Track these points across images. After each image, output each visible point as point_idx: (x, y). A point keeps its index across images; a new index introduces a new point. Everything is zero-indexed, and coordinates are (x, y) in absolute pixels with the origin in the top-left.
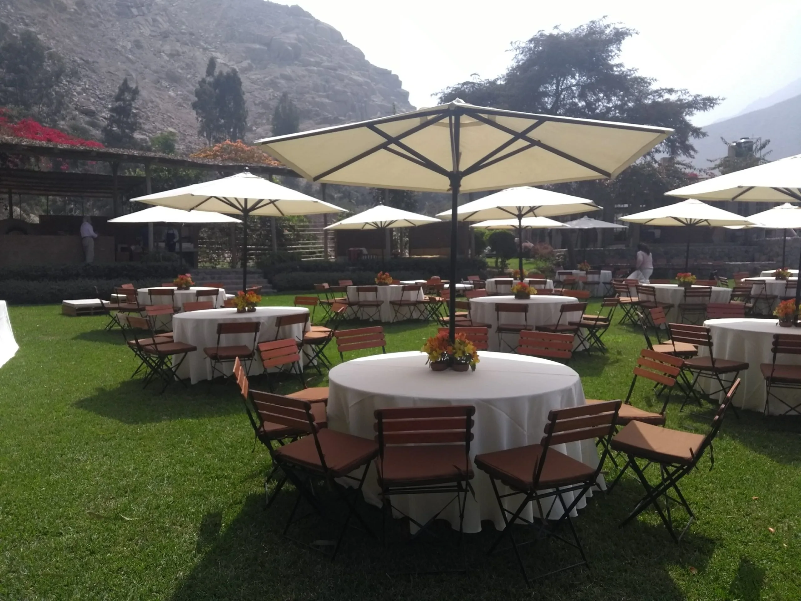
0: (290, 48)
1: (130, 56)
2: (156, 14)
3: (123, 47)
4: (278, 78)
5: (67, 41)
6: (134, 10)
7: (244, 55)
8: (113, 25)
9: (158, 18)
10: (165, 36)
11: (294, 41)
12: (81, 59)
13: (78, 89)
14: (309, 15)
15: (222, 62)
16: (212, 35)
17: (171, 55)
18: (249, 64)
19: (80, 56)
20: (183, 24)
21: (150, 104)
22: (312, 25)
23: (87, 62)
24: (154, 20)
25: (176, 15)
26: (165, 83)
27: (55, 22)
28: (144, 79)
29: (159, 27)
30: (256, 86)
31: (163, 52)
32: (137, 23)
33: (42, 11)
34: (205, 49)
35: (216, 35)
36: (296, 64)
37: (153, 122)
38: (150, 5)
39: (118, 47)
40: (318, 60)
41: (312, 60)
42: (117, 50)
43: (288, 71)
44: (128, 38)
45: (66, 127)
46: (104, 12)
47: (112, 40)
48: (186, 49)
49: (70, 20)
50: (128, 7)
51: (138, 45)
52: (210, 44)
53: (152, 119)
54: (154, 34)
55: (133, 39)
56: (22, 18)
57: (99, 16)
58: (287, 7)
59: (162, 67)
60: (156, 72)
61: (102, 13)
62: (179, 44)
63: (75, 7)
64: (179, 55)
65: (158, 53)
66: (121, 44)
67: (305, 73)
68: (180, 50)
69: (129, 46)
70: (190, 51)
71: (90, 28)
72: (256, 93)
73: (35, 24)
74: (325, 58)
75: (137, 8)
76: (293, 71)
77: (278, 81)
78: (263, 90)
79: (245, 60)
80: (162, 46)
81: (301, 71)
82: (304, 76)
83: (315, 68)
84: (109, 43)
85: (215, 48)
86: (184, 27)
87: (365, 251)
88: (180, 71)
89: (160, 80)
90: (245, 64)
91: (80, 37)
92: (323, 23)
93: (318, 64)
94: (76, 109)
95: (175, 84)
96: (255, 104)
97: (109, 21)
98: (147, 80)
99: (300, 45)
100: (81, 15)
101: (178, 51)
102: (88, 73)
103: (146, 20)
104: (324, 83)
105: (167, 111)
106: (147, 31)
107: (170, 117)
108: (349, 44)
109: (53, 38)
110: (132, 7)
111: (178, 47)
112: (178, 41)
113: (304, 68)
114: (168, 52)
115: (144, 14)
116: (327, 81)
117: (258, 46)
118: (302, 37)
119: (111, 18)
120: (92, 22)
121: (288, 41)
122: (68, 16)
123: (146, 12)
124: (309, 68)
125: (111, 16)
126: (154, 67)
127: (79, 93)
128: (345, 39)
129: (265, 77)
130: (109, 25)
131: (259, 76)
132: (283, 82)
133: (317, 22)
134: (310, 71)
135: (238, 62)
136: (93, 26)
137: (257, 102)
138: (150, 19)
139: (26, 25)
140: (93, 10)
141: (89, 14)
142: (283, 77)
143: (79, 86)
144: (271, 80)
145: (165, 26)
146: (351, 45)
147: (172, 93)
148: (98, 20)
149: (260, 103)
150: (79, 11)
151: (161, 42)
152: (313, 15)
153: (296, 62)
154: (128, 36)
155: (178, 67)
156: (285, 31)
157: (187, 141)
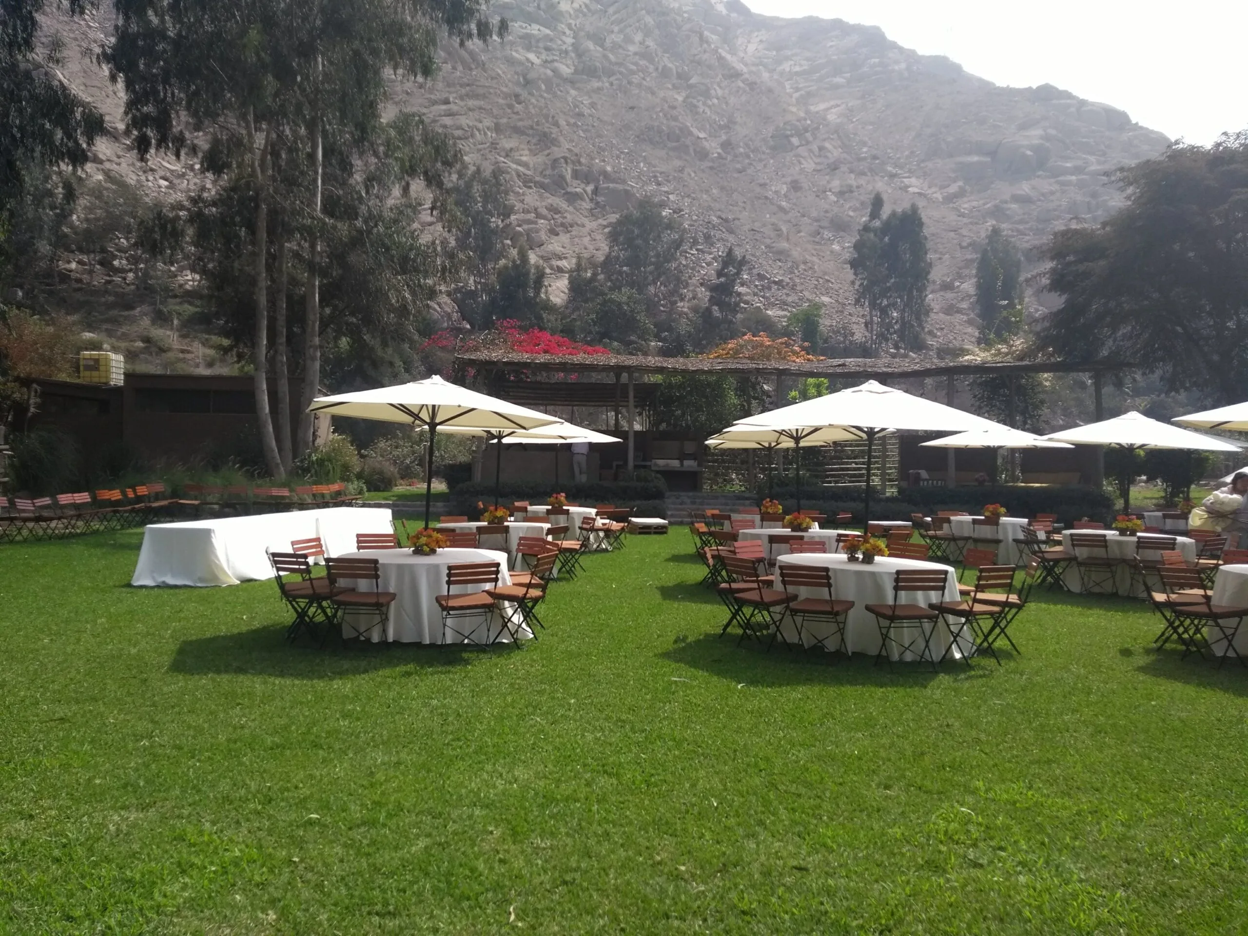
0: (1029, 153)
1: (784, 204)
2: (824, 140)
3: (776, 192)
4: (1006, 202)
5: (705, 196)
6: (795, 141)
7: (953, 175)
8: (765, 166)
9: (827, 145)
10: (834, 168)
11: (1036, 142)
12: (719, 217)
13: (709, 258)
14: (1067, 95)
15: (916, 190)
16: (907, 153)
17: (841, 194)
18: (960, 187)
19: (719, 213)
20: (865, 144)
21: (802, 267)
22: (1073, 109)
23: (726, 220)
24: (821, 149)
25: (855, 134)
26: (827, 234)
27: (693, 175)
28: (799, 232)
29: (826, 157)
30: (965, 220)
31: (830, 190)
32: (798, 156)
33: (678, 163)
34: (893, 176)
35: (912, 152)
36: (1038, 177)
37: (801, 292)
38: (818, 128)
39: (770, 194)
40: (1079, 163)
41: (1068, 165)
42: (766, 198)
43: (1025, 188)
44: (784, 180)
45: (685, 310)
46: (756, 150)
47: (763, 185)
48: (862, 181)
49: (711, 168)
50: (787, 137)
51: (795, 186)
52: (901, 168)
53: (798, 288)
54: (819, 168)
55: (789, 179)
56: (655, 177)
57: (748, 157)
58: (1030, 89)
59: (826, 212)
60: (817, 220)
61: (753, 151)
62: (852, 176)
63: (720, 150)
64: (851, 192)
65: (821, 193)
66: (773, 188)
67: (1055, 187)
68: (854, 184)
69: (784, 189)
70: (868, 182)
71: (736, 175)
72: (964, 232)
73: (669, 181)
74: (1092, 158)
75: (799, 135)
76: (1034, 188)
77: (1005, 206)
78: (977, 223)
79: (955, 182)
80: (828, 182)
81: (1046, 185)
82: (1052, 193)
83: (1074, 178)
84: (758, 190)
85: (910, 171)
86: (865, 150)
87: (924, 474)
88: (851, 214)
89: (821, 231)
90: (953, 188)
91: (722, 188)
92: (1093, 104)
93: (1077, 170)
94: (702, 284)
95: (842, 234)
96: (962, 248)
97: (761, 160)
98: (802, 234)
99: (1048, 144)
100: (726, 159)
101: (851, 186)
102: (723, 236)
103: (811, 151)
104: (1087, 200)
105: (825, 273)
106: (809, 165)
107: (828, 281)
108: (1141, 128)
109: (689, 196)
110: (792, 136)
111: (852, 180)
112: (851, 171)
113: (1053, 180)
114: (837, 190)
115: (808, 143)
116: (1094, 195)
117: (975, 158)
118: (1053, 132)
119: (763, 157)
120: (739, 166)
121: (1025, 143)
122: (710, 164)
123: (811, 139)
124: (1061, 178)
125: (764, 153)
126: (814, 214)
127: (709, 264)
128: (1134, 122)
129: (984, 204)
130: (760, 166)
131: (975, 204)
132: (1014, 206)
133: (1083, 103)
134: (1063, 184)
135: (942, 187)
136: (740, 172)
137: (964, 244)
138: (815, 148)
139: (659, 184)
140: (742, 150)
141: (736, 156)
142: (1016, 199)
143: (710, 253)
144: (996, 206)
145: (835, 153)
146: (1147, 129)
147: (836, 247)
148: (747, 161)
149: (970, 245)
150: (724, 155)
151: (827, 177)
152: (1075, 93)
153: (1040, 173)
154: (783, 176)
155: (850, 208)
156: (1023, 127)
157: (846, 313)
